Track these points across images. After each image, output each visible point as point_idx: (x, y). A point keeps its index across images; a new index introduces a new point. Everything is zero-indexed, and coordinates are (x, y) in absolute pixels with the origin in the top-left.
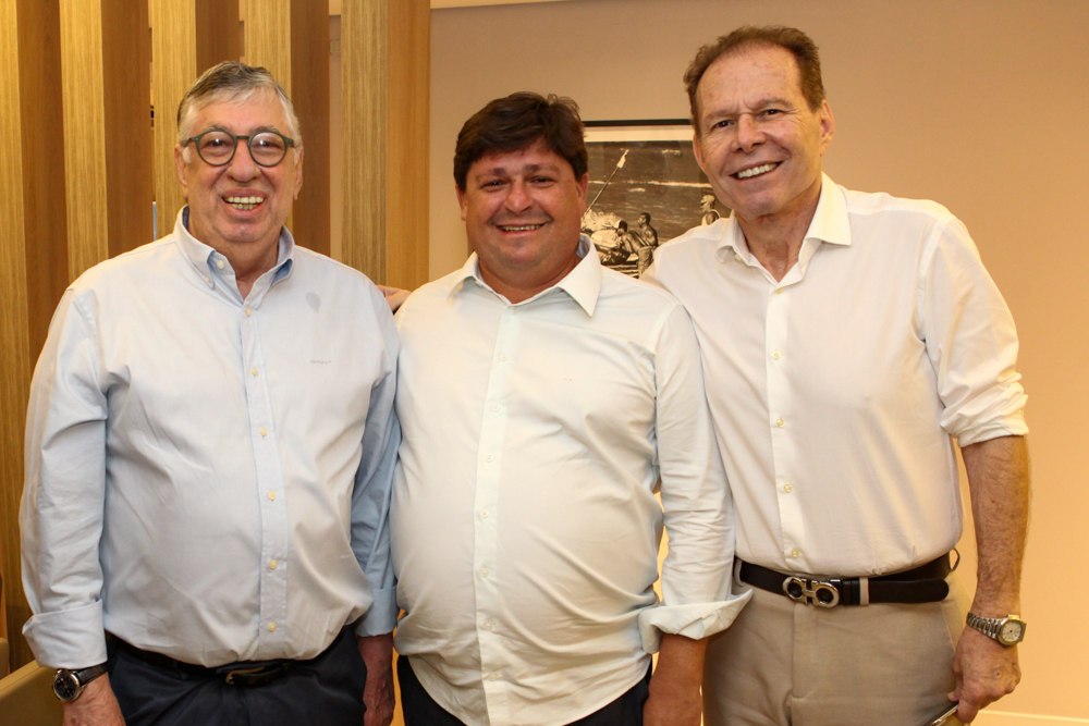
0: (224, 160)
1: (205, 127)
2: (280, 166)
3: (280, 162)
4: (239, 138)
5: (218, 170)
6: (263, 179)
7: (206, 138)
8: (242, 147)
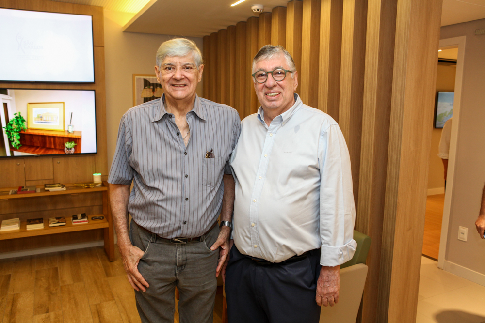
0: (264, 81)
1: (257, 70)
2: (284, 81)
3: (284, 79)
4: (268, 72)
5: (263, 84)
6: (278, 86)
7: (258, 73)
8: (270, 75)
